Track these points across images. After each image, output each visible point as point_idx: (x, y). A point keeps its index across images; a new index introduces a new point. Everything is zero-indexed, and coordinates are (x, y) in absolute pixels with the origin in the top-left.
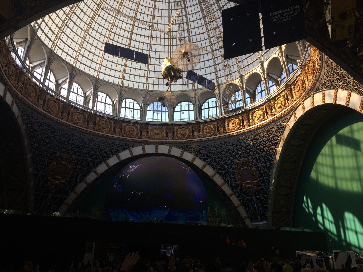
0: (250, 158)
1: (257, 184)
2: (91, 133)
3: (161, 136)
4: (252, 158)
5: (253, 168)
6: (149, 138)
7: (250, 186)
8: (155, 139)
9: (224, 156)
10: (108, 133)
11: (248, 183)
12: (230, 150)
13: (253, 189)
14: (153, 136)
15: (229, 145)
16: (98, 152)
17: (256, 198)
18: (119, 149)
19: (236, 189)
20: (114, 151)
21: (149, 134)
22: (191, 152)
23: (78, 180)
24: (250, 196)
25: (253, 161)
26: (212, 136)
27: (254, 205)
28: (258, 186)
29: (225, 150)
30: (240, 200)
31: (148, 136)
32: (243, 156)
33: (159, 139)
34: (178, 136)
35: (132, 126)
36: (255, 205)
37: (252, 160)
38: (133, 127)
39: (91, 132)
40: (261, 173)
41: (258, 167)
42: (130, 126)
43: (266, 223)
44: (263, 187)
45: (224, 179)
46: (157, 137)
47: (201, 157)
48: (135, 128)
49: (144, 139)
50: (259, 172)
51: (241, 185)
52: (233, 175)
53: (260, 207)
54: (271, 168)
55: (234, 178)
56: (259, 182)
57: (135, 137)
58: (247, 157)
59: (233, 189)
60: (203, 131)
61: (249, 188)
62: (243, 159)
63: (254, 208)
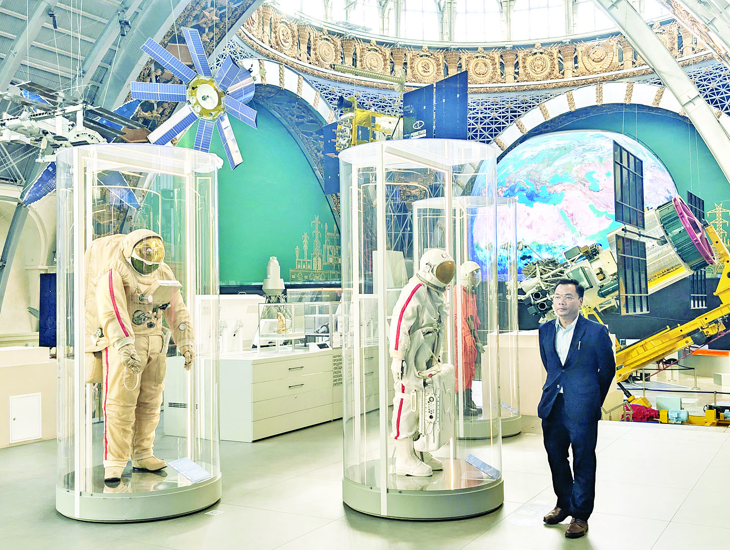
3: (605, 64)
6: (581, 74)
8: (594, 73)
10: (490, 82)
14: (589, 67)
16: (477, 124)
18: (519, 110)
20: (509, 115)
21: (580, 64)
31: (576, 68)
33: (601, 72)
35: (540, 53)
38: (543, 55)
42: (535, 54)
46: (598, 67)
48: (546, 57)
57: (547, 78)
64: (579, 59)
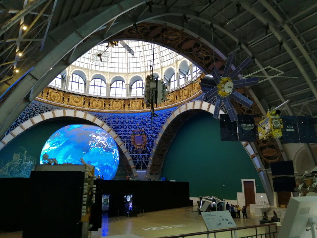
3: (79, 104)
4: (145, 130)
6: (70, 104)
7: (140, 147)
8: (75, 106)
9: (125, 125)
11: (138, 146)
12: (130, 122)
14: (73, 103)
15: (130, 119)
16: (26, 111)
17: (142, 156)
18: (44, 110)
19: (130, 148)
20: (40, 111)
21: (70, 101)
22: (101, 119)
23: (6, 133)
24: (138, 153)
26: (119, 110)
27: (140, 160)
29: (127, 121)
30: (131, 156)
31: (69, 102)
32: (139, 128)
33: (77, 106)
34: (93, 106)
35: (57, 92)
36: (141, 160)
38: (58, 94)
40: (149, 140)
41: (148, 136)
42: (55, 92)
43: (146, 171)
44: (148, 149)
45: (122, 140)
46: (76, 104)
47: (108, 123)
48: (59, 95)
49: (65, 105)
51: (133, 146)
52: (129, 139)
53: (144, 162)
54: (156, 138)
55: (129, 141)
56: (146, 146)
57: (58, 102)
58: (141, 128)
59: (127, 148)
60: (112, 105)
61: (139, 149)
63: (140, 162)
64: (70, 99)
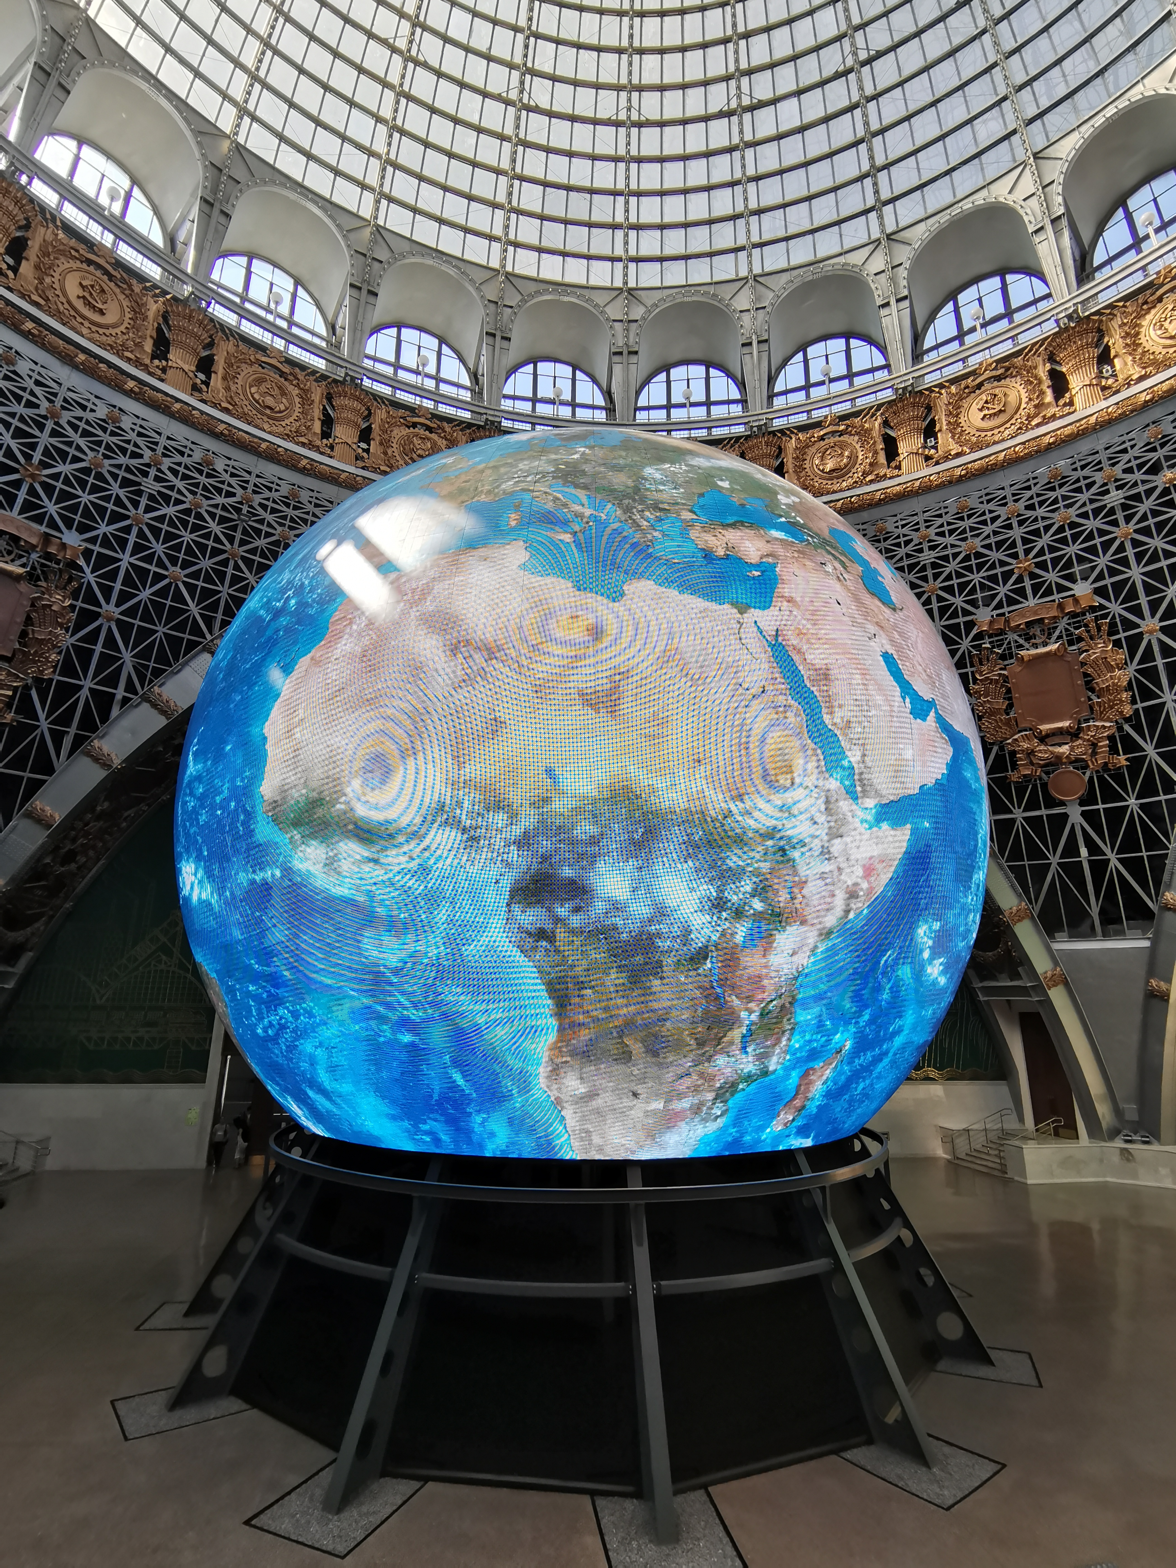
0: (1082, 589)
1: (1111, 738)
2: (178, 406)
4: (1101, 592)
5: (1101, 648)
7: (1062, 749)
10: (287, 437)
12: (955, 555)
13: (1080, 764)
15: (951, 532)
16: (231, 542)
17: (1091, 817)
23: (120, 693)
24: (1051, 803)
25: (1102, 607)
26: (856, 485)
27: (1071, 849)
28: (1113, 750)
29: (924, 558)
32: (1036, 589)
36: (1084, 852)
37: (1098, 601)
39: (178, 400)
41: (1133, 643)
42: (414, 425)
43: (1146, 944)
44: (1148, 751)
50: (1134, 666)
51: (1002, 748)
53: (1115, 864)
56: (1127, 727)
58: (1061, 589)
61: (1055, 763)
62: (1032, 602)
63: (1073, 870)
